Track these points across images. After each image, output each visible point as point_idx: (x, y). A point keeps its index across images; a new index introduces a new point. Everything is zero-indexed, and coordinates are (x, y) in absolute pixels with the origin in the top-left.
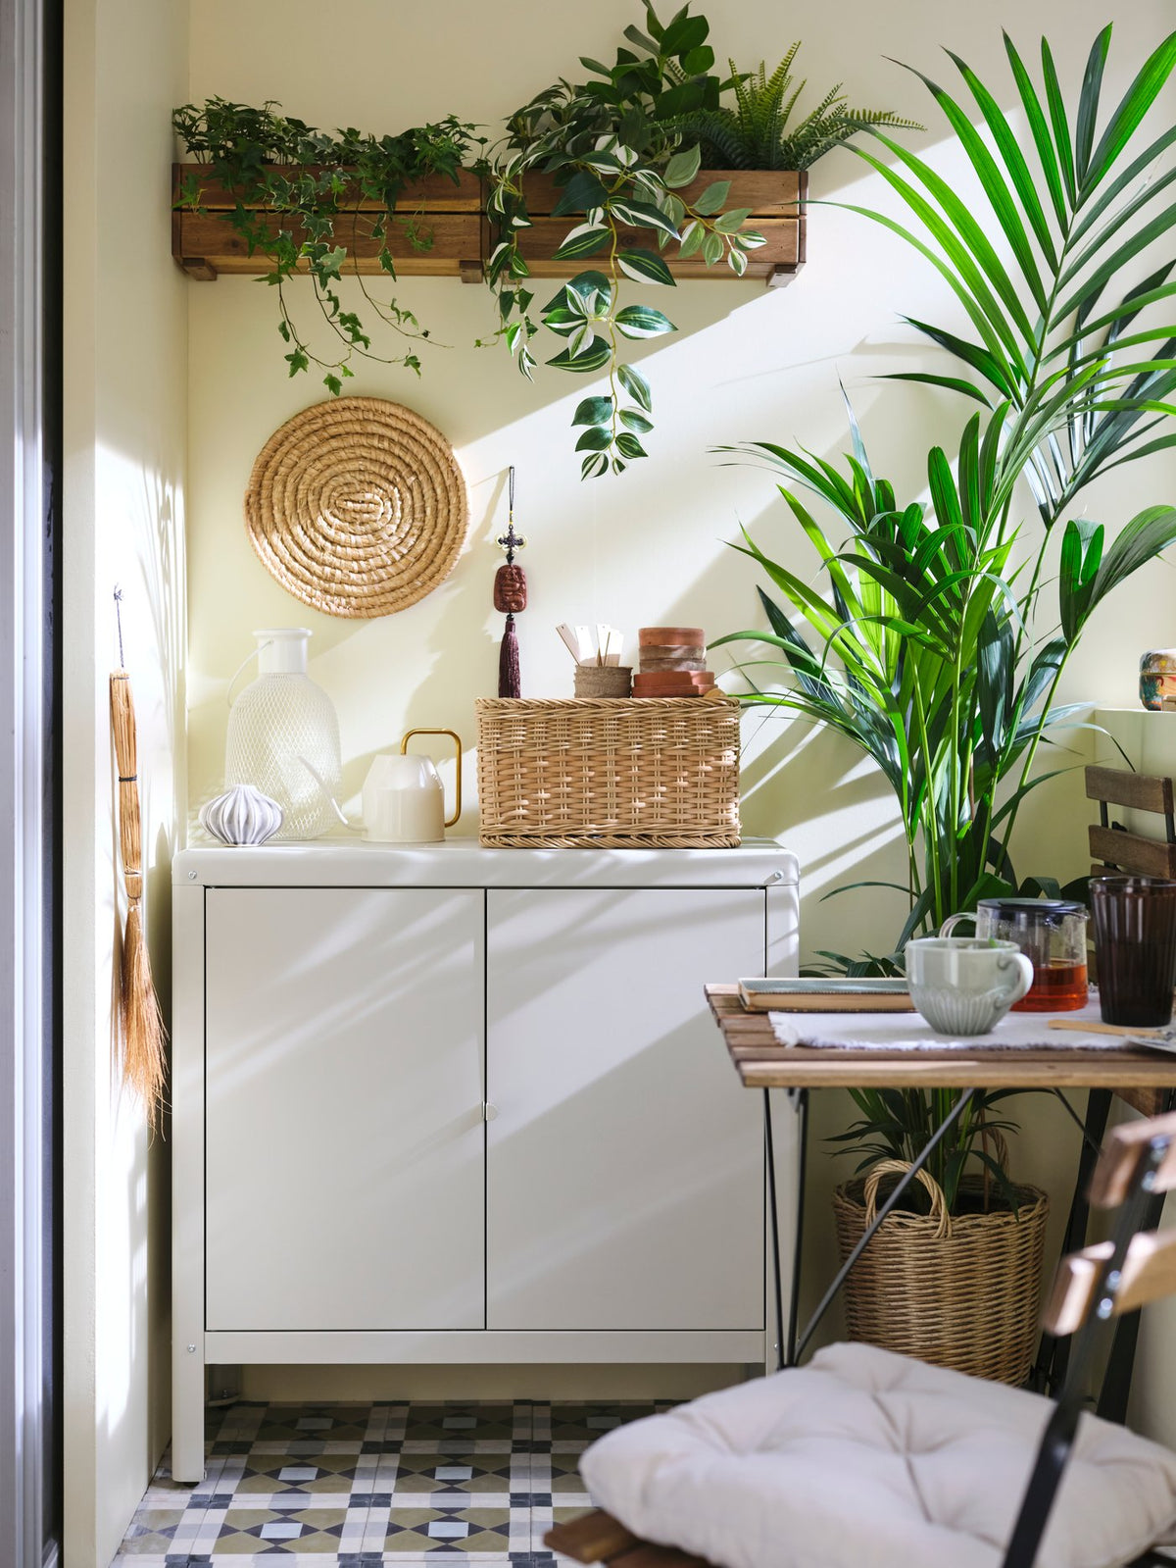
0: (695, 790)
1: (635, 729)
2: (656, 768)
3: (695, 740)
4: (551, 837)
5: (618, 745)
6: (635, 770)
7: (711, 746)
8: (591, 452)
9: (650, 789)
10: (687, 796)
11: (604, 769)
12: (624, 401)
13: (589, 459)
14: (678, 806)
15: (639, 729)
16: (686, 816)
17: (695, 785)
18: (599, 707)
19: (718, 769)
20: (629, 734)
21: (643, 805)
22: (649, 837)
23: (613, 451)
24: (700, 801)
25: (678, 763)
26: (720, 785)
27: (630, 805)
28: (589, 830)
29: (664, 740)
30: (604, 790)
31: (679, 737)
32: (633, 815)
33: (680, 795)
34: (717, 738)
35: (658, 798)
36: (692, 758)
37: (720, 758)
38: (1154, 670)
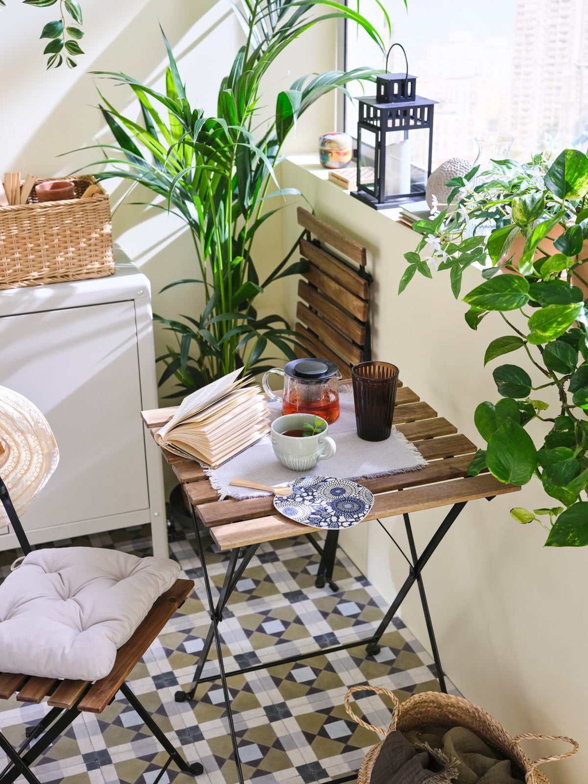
0: (90, 248)
1: (54, 219)
2: (68, 239)
3: (88, 222)
4: (13, 282)
5: (45, 229)
6: (56, 241)
7: (97, 224)
8: (52, 54)
9: (65, 250)
10: (86, 251)
11: (38, 242)
12: (69, 22)
13: (52, 58)
14: (81, 258)
15: (56, 219)
16: (87, 262)
17: (90, 245)
18: (33, 209)
19: (102, 235)
20: (51, 222)
21: (62, 259)
22: (67, 276)
23: (64, 52)
24: (93, 253)
25: (79, 235)
26: (103, 244)
27: (55, 260)
28: (33, 276)
29: (71, 223)
30: (40, 253)
31: (79, 221)
32: (57, 265)
33: (81, 252)
34: (100, 219)
35: (70, 255)
36: (87, 232)
37: (102, 229)
38: (327, 148)
